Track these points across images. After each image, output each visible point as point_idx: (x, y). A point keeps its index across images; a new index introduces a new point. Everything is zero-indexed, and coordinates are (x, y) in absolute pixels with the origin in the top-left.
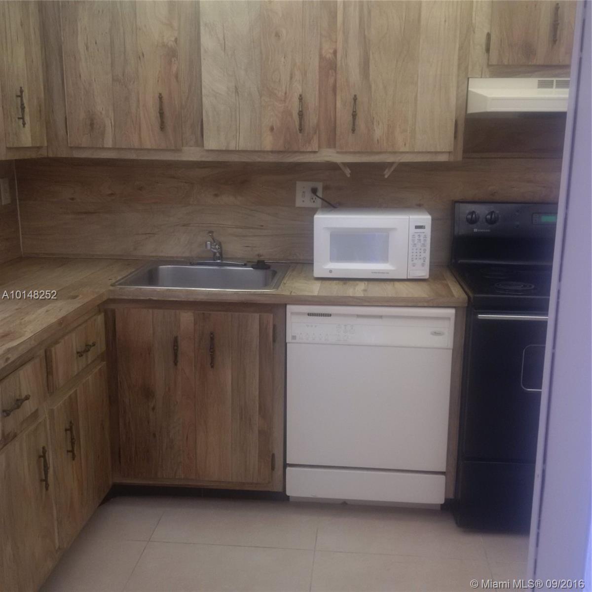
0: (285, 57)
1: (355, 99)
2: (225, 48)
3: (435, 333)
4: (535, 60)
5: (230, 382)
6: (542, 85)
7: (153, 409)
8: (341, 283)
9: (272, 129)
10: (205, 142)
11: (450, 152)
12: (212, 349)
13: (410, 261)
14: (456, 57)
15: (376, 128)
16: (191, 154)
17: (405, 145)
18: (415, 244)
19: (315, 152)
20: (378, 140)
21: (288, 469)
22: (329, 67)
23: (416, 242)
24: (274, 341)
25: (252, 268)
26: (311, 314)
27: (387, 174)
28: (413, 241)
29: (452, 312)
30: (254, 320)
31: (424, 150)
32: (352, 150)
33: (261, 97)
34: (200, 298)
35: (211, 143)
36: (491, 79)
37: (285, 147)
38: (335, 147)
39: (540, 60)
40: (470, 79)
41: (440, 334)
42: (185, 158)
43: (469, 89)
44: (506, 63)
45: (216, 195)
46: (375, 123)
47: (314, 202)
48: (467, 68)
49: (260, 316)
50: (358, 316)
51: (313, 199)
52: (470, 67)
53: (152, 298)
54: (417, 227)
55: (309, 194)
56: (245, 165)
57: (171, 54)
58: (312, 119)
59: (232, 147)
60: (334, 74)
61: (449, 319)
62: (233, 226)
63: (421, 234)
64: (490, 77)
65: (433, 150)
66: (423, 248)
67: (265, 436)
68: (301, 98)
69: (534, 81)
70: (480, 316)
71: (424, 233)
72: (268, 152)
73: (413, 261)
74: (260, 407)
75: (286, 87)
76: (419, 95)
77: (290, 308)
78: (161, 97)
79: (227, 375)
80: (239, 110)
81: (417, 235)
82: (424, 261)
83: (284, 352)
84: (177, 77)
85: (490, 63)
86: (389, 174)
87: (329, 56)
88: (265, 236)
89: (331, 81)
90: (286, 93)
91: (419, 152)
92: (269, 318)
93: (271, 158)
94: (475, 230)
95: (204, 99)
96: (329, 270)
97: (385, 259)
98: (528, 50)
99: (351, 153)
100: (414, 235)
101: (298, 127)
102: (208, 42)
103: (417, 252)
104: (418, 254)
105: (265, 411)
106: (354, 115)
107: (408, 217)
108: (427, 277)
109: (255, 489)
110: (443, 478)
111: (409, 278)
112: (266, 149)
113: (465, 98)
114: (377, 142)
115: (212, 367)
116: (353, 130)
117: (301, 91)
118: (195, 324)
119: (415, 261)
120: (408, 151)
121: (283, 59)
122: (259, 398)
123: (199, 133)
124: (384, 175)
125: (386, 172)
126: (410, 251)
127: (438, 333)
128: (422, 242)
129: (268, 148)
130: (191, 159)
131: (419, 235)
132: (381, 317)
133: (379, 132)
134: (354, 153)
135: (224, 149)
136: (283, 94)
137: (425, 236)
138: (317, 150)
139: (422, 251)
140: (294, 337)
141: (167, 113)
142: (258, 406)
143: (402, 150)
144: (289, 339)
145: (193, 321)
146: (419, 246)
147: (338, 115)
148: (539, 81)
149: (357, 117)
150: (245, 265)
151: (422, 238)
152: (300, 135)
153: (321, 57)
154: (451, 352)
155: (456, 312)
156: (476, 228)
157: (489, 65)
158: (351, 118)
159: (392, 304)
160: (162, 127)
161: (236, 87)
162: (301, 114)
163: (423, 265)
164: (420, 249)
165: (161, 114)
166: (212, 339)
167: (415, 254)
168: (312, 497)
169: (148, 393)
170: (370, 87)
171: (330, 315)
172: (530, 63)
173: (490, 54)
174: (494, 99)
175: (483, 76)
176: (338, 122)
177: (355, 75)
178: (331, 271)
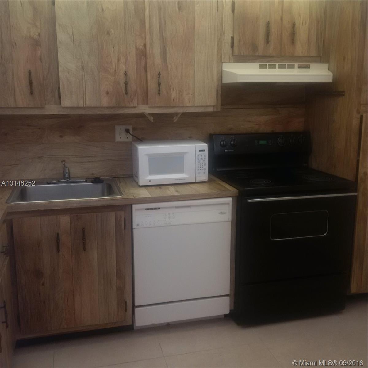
0: (114, 48)
1: (159, 74)
2: (73, 40)
3: (221, 213)
4: (258, 52)
5: (96, 259)
6: (261, 67)
7: (43, 284)
8: (158, 188)
9: (107, 93)
10: (62, 102)
11: (214, 106)
12: (84, 239)
13: (197, 172)
14: (216, 50)
15: (172, 92)
16: (52, 110)
17: (189, 102)
18: (199, 161)
19: (135, 107)
20: (173, 100)
21: (137, 310)
22: (142, 54)
23: (200, 160)
24: (125, 229)
25: (91, 182)
26: (147, 209)
27: (175, 120)
28: (198, 159)
29: (230, 199)
30: (111, 216)
31: (200, 105)
32: (158, 106)
33: (99, 72)
34: (75, 205)
35: (66, 102)
36: (234, 63)
37: (116, 104)
38: (147, 104)
39: (260, 52)
40: (223, 63)
41: (224, 213)
42: (47, 113)
43: (223, 69)
44: (243, 54)
45: (61, 136)
46: (171, 89)
47: (127, 138)
48: (221, 57)
49: (115, 213)
50: (177, 207)
51: (126, 136)
52: (223, 56)
53: (40, 209)
54: (200, 151)
55: (124, 134)
56: (80, 116)
57: (36, 44)
58: (133, 86)
59: (81, 104)
60: (145, 59)
61: (228, 204)
62: (74, 156)
63: (203, 155)
64: (234, 62)
65: (205, 105)
66: (204, 163)
67: (121, 290)
68: (125, 73)
69: (256, 65)
70: (250, 200)
71: (204, 154)
72: (104, 107)
73: (198, 171)
74: (117, 272)
75: (115, 67)
76: (196, 72)
77: (135, 207)
78: (30, 73)
79: (94, 255)
80: (85, 80)
81: (200, 155)
82: (205, 171)
83: (131, 235)
84: (41, 59)
85: (234, 54)
86: (177, 119)
87: (141, 47)
88: (97, 161)
89: (143, 63)
90: (115, 70)
91: (197, 106)
92: (121, 214)
93: (107, 112)
94: (226, 151)
95: (60, 74)
96: (149, 181)
97: (181, 171)
98: (254, 47)
99: (157, 107)
100: (198, 156)
101: (124, 92)
102: (61, 36)
103: (200, 166)
104: (202, 167)
105: (120, 275)
106: (159, 84)
107: (195, 145)
108: (207, 180)
109: (115, 326)
110: (228, 298)
111: (196, 181)
112: (104, 106)
113: (221, 74)
114: (173, 101)
115: (85, 250)
116: (159, 94)
117: (125, 69)
118: (71, 223)
119: (200, 171)
120: (191, 105)
121: (112, 49)
122: (116, 267)
123: (57, 96)
124: (173, 120)
125: (174, 119)
126: (197, 166)
127: (223, 213)
128: (203, 159)
129: (106, 105)
130: (52, 113)
131: (202, 156)
132: (190, 206)
133: (174, 95)
134: (159, 107)
135: (76, 106)
136: (114, 71)
137: (205, 156)
138: (137, 106)
139: (204, 165)
140: (138, 225)
141: (35, 83)
142: (115, 271)
143: (188, 105)
144: (134, 226)
145: (69, 221)
146: (202, 162)
147: (149, 84)
148: (260, 64)
149: (161, 85)
150: (86, 181)
151: (203, 157)
152: (126, 96)
153: (136, 48)
154: (230, 223)
155: (232, 199)
156: (226, 150)
157: (233, 55)
158: (157, 86)
159: (197, 198)
160: (32, 93)
161: (82, 66)
162: (126, 84)
163: (204, 173)
164: (203, 164)
165: (31, 83)
166: (84, 232)
167: (199, 167)
168: (152, 324)
169: (38, 274)
170: (167, 67)
171: (159, 208)
172: (255, 55)
173: (234, 49)
174: (241, 75)
175: (230, 62)
176: (149, 88)
177: (158, 60)
178: (150, 181)
